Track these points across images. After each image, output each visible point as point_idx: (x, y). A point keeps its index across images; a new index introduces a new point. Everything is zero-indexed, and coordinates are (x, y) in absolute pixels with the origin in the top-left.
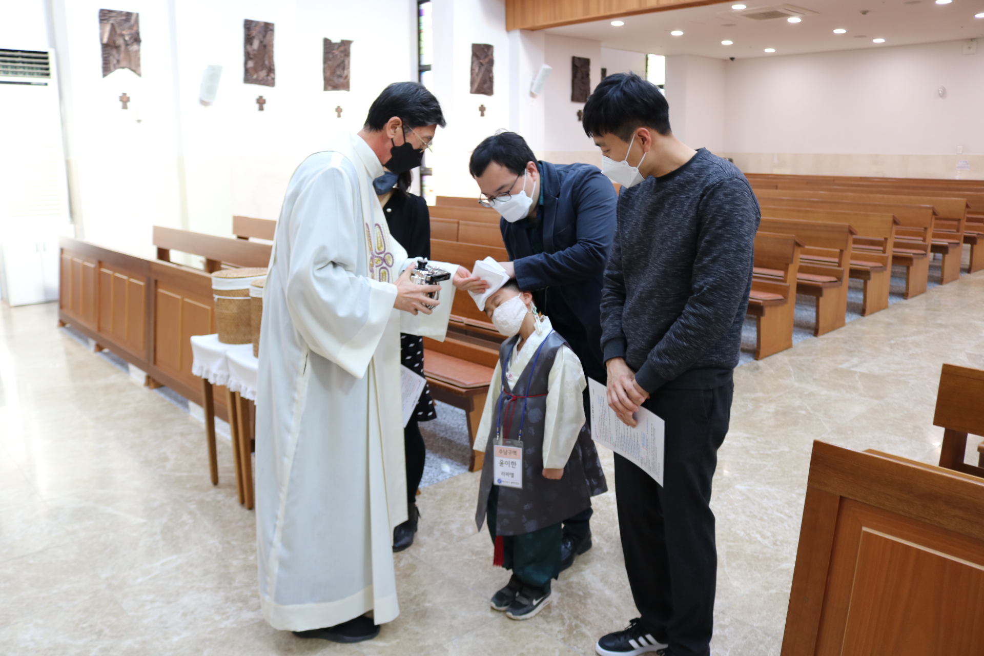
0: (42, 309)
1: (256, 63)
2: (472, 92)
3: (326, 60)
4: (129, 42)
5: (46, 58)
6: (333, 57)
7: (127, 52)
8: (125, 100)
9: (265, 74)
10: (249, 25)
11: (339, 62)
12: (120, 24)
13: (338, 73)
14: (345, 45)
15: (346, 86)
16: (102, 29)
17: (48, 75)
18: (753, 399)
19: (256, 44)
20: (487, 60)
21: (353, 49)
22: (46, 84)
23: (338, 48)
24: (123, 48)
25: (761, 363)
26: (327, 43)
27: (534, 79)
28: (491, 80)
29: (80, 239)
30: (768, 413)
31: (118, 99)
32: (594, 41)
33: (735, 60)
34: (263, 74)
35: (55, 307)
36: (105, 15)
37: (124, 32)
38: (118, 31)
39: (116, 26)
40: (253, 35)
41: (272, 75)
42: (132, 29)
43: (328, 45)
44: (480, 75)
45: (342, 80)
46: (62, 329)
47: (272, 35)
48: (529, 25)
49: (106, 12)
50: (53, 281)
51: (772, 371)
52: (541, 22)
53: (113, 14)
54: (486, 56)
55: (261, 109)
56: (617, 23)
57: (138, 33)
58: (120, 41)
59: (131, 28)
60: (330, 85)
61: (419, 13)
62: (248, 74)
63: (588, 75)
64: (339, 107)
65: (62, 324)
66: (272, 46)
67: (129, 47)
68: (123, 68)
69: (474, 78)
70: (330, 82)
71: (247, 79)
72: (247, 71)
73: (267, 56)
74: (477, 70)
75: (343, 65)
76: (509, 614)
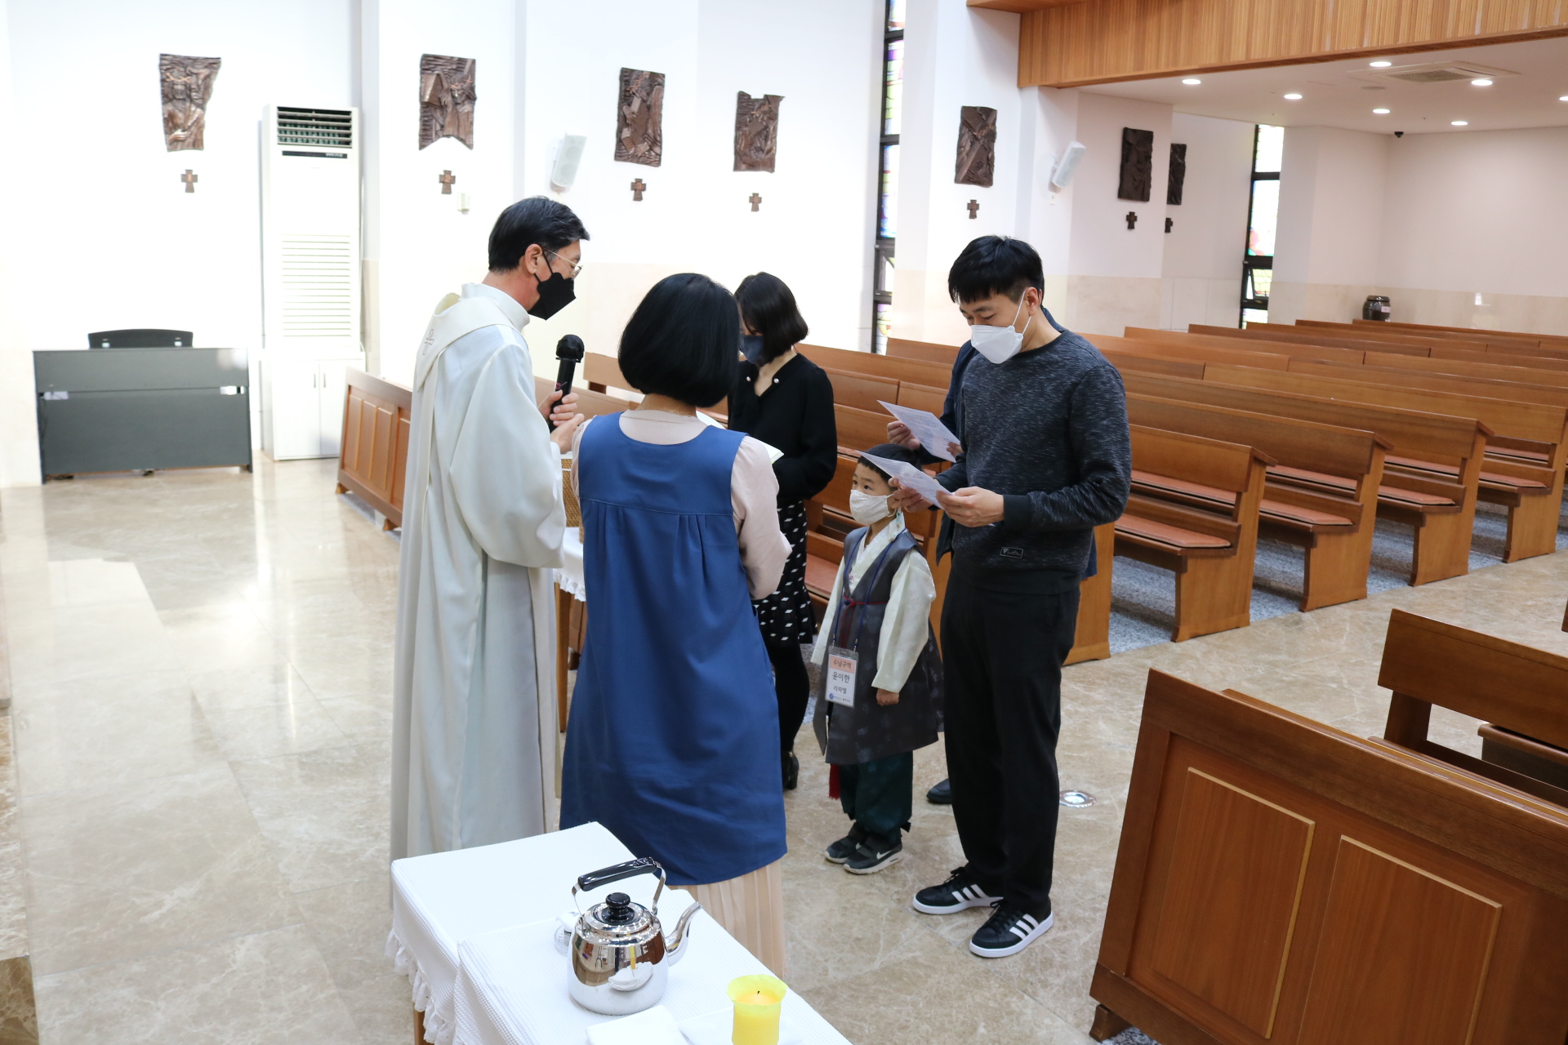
0: (315, 466)
1: (635, 132)
2: (957, 181)
3: (739, 126)
4: (459, 101)
5: (348, 120)
6: (750, 121)
7: (456, 114)
8: (447, 181)
9: (648, 148)
10: (627, 76)
11: (760, 128)
12: (448, 75)
13: (758, 144)
14: (771, 102)
15: (769, 165)
16: (423, 82)
17: (348, 143)
18: (1269, 663)
19: (636, 104)
20: (985, 132)
21: (783, 109)
22: (345, 156)
23: (759, 108)
24: (450, 110)
25: (1307, 616)
26: (743, 99)
27: (1057, 163)
28: (990, 163)
29: (372, 374)
30: (1282, 681)
31: (437, 179)
32: (1164, 105)
33: (1404, 136)
34: (643, 147)
35: (336, 464)
36: (429, 63)
37: (453, 87)
38: (446, 85)
39: (443, 77)
40: (633, 90)
41: (657, 150)
42: (465, 82)
43: (744, 101)
44: (973, 155)
45: (762, 156)
46: (342, 497)
47: (661, 91)
48: (1053, 80)
49: (431, 58)
50: (334, 431)
51: (1317, 628)
52: (1073, 76)
53: (441, 62)
54: (984, 126)
55: (638, 198)
56: (1192, 81)
57: (472, 88)
58: (447, 99)
59: (463, 81)
60: (745, 163)
61: (887, 56)
62: (622, 148)
63: (1148, 156)
64: (755, 195)
65: (342, 489)
66: (660, 107)
67: (458, 107)
68: (448, 136)
69: (963, 159)
70: (744, 158)
71: (620, 155)
72: (620, 142)
73: (650, 121)
74: (968, 148)
75: (765, 132)
76: (847, 866)
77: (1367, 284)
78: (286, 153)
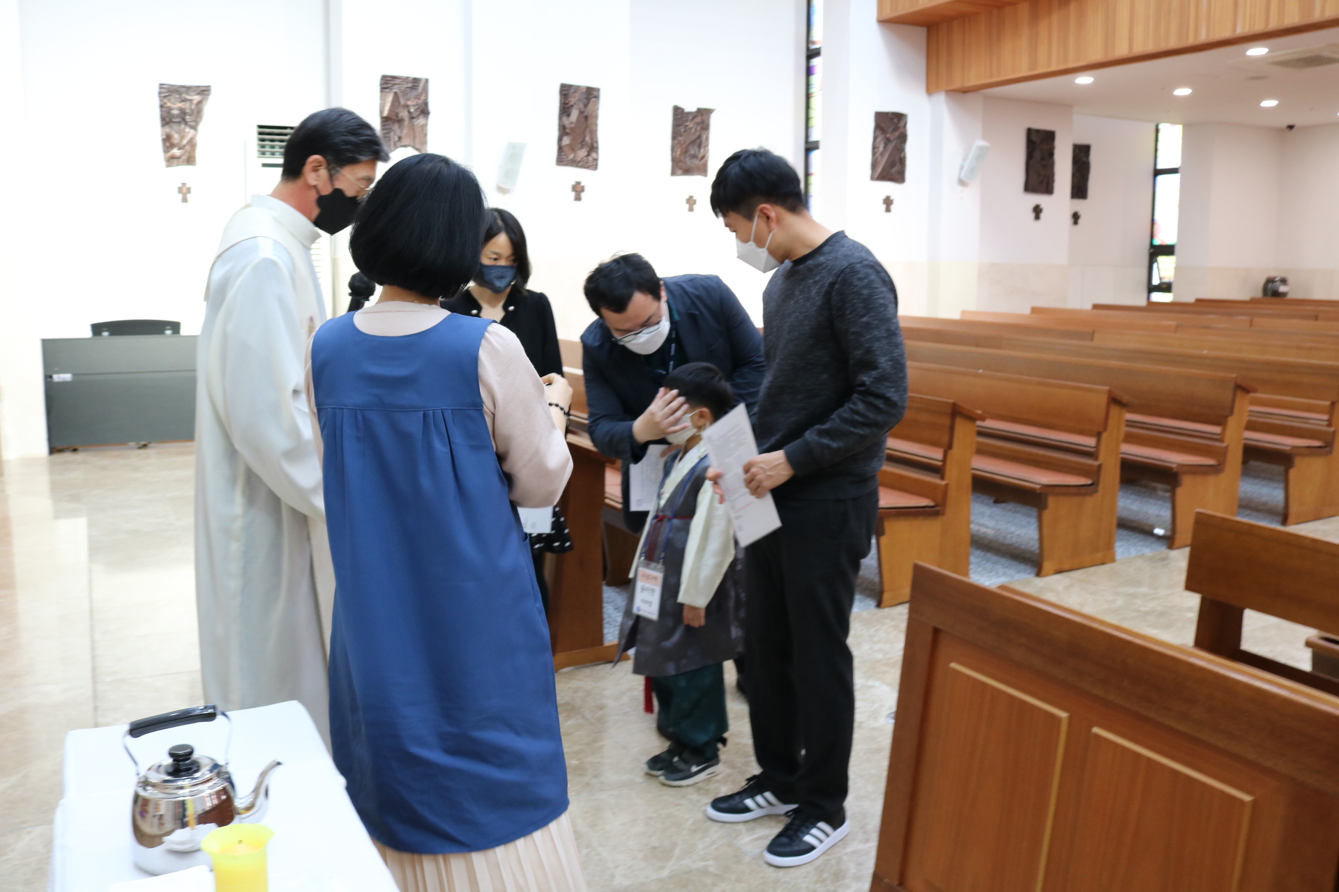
1: (574, 139)
2: (873, 178)
3: (675, 135)
4: (414, 115)
6: (685, 131)
7: (412, 127)
9: (586, 153)
10: (566, 91)
11: (694, 137)
12: (405, 93)
13: (692, 152)
14: (703, 115)
15: (702, 169)
16: (383, 99)
19: (575, 114)
20: (897, 134)
21: (714, 121)
23: (693, 119)
24: (406, 123)
26: (678, 113)
27: (964, 160)
28: (902, 161)
32: (1064, 106)
33: (1294, 130)
34: (582, 153)
36: (387, 82)
37: (409, 103)
38: (402, 101)
39: (400, 95)
40: (572, 103)
41: (594, 155)
42: (419, 99)
43: (679, 115)
44: (887, 155)
45: (696, 162)
47: (597, 103)
48: (957, 84)
49: (390, 79)
52: (973, 81)
53: (397, 81)
54: (896, 129)
55: (578, 198)
56: (1084, 80)
57: (426, 104)
58: (404, 114)
59: (418, 97)
60: (680, 168)
61: (809, 71)
62: (563, 154)
63: (1051, 154)
64: (691, 197)
66: (596, 117)
67: (414, 120)
68: (405, 146)
69: (877, 159)
70: (680, 164)
71: (561, 160)
72: (560, 149)
73: (588, 130)
74: (881, 149)
75: (698, 141)
76: (662, 778)
77: (1263, 265)
78: (265, 165)
